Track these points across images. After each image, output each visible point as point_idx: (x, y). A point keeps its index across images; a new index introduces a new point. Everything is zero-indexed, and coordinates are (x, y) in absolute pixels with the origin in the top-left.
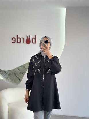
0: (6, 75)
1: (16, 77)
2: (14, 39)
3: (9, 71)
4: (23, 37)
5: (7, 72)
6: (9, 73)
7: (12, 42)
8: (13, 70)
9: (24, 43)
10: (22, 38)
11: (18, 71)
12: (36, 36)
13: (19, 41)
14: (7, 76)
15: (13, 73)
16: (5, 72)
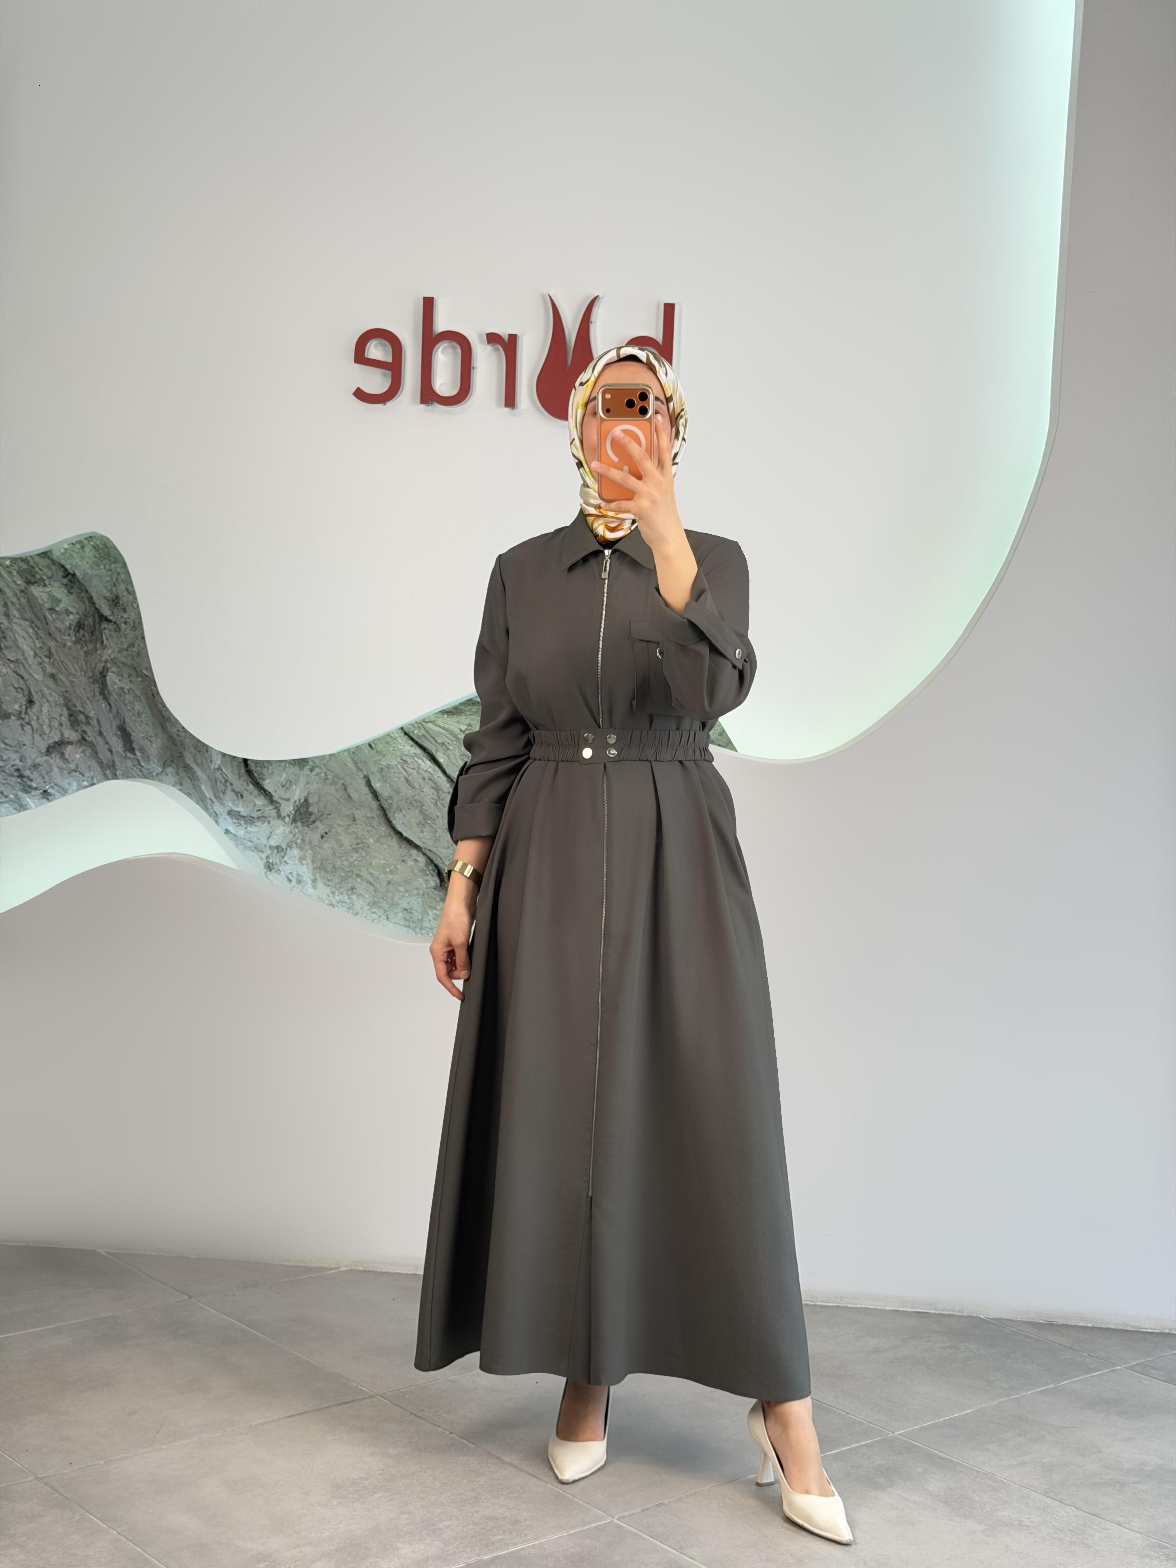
0: (262, 818)
1: (394, 842)
2: (379, 352)
3: (301, 763)
4: (504, 331)
5: (284, 775)
6: (297, 794)
8: (354, 752)
11: (427, 764)
12: (667, 310)
13: (444, 381)
14: (281, 832)
15: (360, 792)
16: (258, 786)
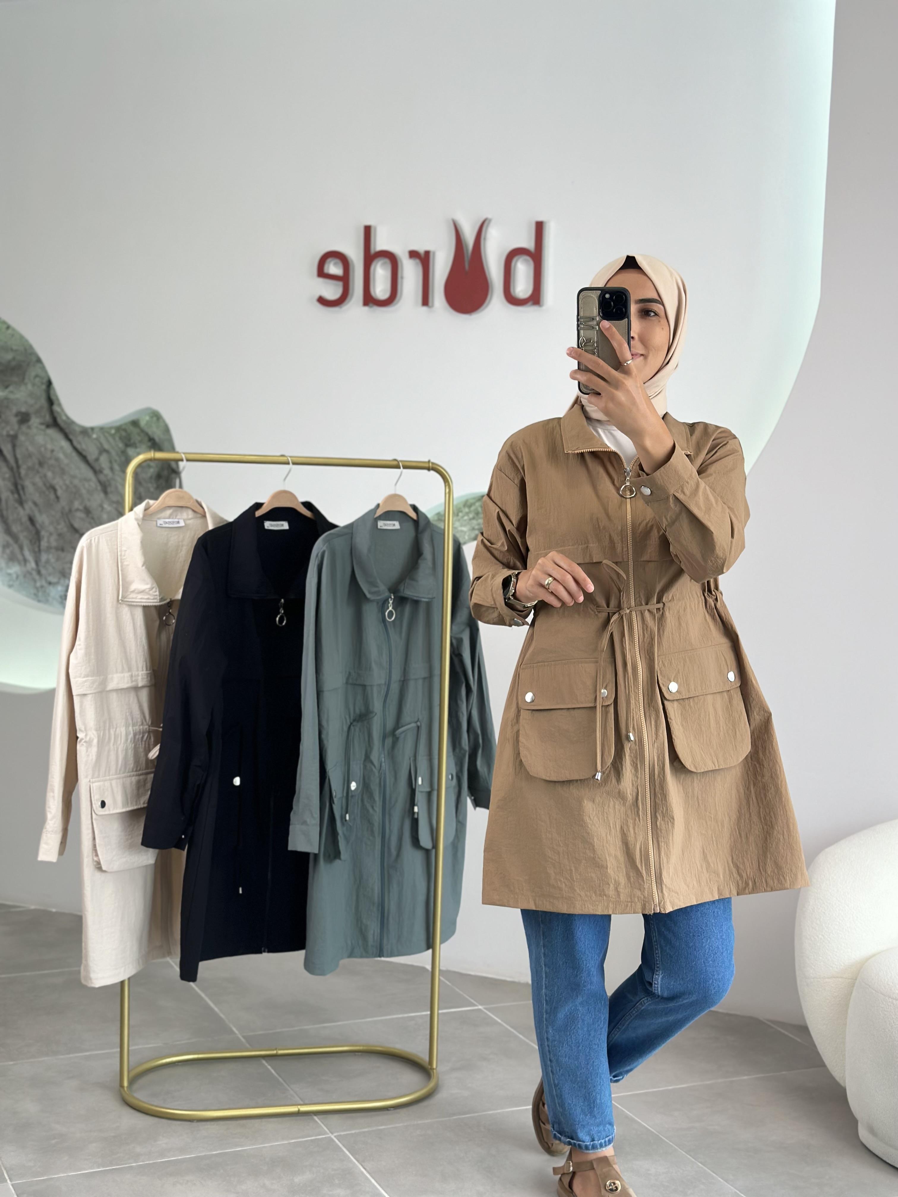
2: (334, 268)
4: (421, 248)
7: (322, 301)
9: (426, 301)
10: (413, 254)
12: (540, 227)
13: (381, 290)
